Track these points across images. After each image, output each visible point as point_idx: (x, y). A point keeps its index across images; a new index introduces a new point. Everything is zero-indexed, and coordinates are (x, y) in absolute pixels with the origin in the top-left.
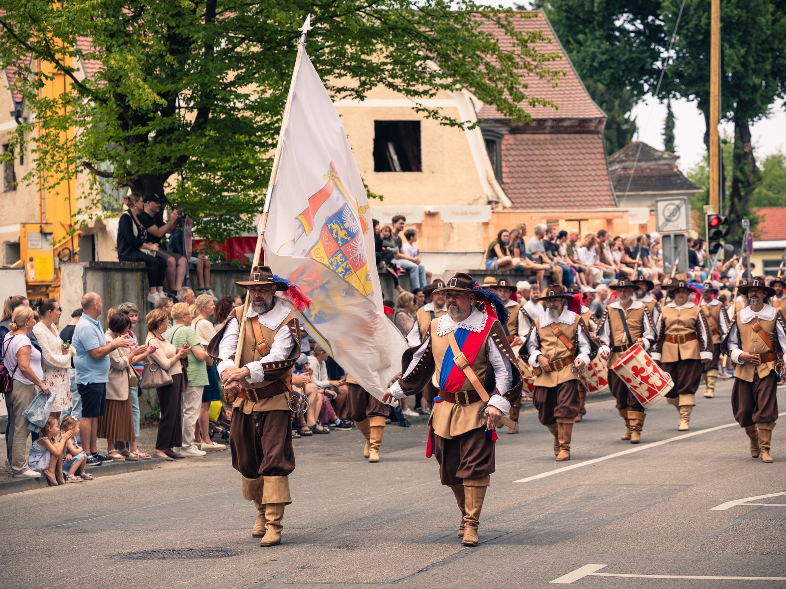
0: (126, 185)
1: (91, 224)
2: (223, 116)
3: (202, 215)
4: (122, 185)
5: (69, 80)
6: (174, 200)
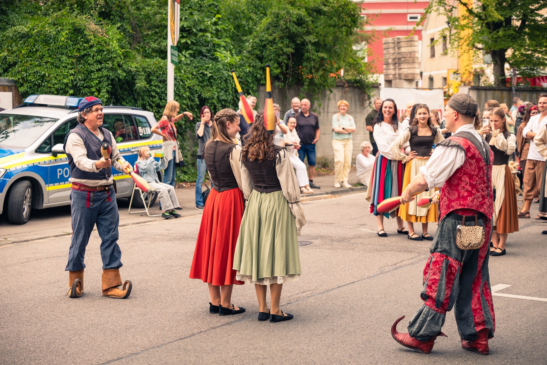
0: (489, 53)
1: (478, 70)
2: (533, 23)
3: (522, 66)
4: (487, 53)
5: (466, 8)
6: (510, 60)
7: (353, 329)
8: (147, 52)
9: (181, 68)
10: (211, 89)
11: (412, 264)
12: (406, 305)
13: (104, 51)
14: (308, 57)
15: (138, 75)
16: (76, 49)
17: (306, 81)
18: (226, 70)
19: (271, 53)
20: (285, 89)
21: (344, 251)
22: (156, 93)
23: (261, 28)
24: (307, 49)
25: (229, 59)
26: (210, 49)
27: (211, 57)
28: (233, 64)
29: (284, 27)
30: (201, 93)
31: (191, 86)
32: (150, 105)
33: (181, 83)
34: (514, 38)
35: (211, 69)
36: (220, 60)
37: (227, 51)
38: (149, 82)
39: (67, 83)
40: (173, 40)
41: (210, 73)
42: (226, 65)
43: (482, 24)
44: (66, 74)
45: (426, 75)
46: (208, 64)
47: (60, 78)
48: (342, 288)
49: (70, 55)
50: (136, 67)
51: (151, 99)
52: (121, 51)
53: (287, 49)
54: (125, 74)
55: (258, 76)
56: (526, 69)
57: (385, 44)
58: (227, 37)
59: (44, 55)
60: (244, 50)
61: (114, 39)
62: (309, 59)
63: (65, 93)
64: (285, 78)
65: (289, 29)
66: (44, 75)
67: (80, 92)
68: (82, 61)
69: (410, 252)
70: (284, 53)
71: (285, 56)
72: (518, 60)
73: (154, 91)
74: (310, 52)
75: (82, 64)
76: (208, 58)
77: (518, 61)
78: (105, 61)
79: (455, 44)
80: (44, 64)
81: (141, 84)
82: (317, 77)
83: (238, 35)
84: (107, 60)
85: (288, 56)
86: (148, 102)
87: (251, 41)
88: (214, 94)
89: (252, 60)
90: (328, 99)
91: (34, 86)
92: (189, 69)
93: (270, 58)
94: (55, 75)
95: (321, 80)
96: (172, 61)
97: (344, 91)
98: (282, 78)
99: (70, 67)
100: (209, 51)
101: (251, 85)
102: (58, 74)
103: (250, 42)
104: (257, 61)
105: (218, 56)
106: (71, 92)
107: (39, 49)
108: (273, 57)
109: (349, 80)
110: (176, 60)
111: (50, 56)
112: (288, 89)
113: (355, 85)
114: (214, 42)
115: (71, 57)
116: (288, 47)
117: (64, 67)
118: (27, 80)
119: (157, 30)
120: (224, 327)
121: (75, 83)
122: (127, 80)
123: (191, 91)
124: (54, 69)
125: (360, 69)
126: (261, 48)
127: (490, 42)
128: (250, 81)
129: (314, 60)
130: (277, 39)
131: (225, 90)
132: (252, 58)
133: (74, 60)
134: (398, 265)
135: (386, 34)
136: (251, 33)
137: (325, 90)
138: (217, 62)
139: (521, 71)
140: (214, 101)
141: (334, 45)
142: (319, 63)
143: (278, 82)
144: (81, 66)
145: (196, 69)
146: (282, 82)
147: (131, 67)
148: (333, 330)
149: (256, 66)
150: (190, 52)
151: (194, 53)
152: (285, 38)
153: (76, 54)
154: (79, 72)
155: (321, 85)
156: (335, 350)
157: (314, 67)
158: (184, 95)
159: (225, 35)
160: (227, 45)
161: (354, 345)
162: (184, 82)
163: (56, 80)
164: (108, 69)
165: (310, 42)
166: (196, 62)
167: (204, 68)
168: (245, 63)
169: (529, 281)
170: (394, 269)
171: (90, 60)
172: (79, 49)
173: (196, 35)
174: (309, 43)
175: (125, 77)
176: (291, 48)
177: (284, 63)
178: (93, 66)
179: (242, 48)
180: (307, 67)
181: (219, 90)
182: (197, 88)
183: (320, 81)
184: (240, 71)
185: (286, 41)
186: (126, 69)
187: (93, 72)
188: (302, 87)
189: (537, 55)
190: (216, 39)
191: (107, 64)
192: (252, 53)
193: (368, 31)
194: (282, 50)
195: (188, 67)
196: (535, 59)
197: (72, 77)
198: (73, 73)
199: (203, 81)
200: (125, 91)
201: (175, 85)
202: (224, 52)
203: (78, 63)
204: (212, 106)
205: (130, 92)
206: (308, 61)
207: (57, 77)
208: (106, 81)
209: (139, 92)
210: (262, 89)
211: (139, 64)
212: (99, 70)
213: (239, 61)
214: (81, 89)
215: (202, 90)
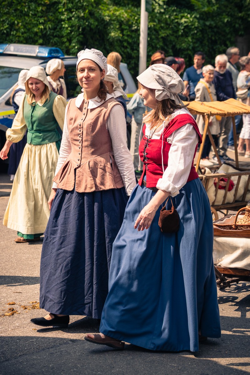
10: (186, 40)
18: (202, 19)
22: (128, 43)
27: (186, 5)
28: (209, 13)
30: (175, 43)
31: (165, 36)
33: (154, 33)
36: (196, 8)
38: (122, 31)
39: (37, 32)
42: (202, 14)
44: (35, 22)
46: (183, 13)
47: (29, 26)
51: (123, 49)
54: (96, 23)
55: (237, 26)
67: (49, 41)
68: (52, 9)
73: (126, 41)
75: (52, 12)
78: (77, 10)
81: (114, 33)
84: (78, 8)
89: (231, 8)
96: (147, 10)
99: (40, 15)
101: (229, 36)
104: (236, 9)
105: (194, 4)
110: (150, 8)
115: (41, 4)
117: (33, 15)
121: (44, 32)
122: (99, 29)
124: (23, 17)
128: (227, 30)
133: (44, 8)
140: (189, 52)
144: (51, 14)
147: (104, 15)
149: (234, 15)
153: (46, 1)
154: (49, 20)
158: (158, 46)
162: (157, 32)
163: (25, 29)
168: (223, 12)
171: (61, 8)
175: (97, 26)
181: (194, 41)
182: (172, 38)
184: (218, 21)
186: (97, 16)
187: (64, 20)
191: (78, 12)
197: (42, 27)
198: (43, 21)
201: (149, 35)
203: (48, 11)
207: (27, 25)
208: (76, 31)
209: (113, 41)
210: (240, 39)
211: (112, 12)
212: (70, 19)
213: (217, 10)
214: (51, 39)
215: (176, 40)
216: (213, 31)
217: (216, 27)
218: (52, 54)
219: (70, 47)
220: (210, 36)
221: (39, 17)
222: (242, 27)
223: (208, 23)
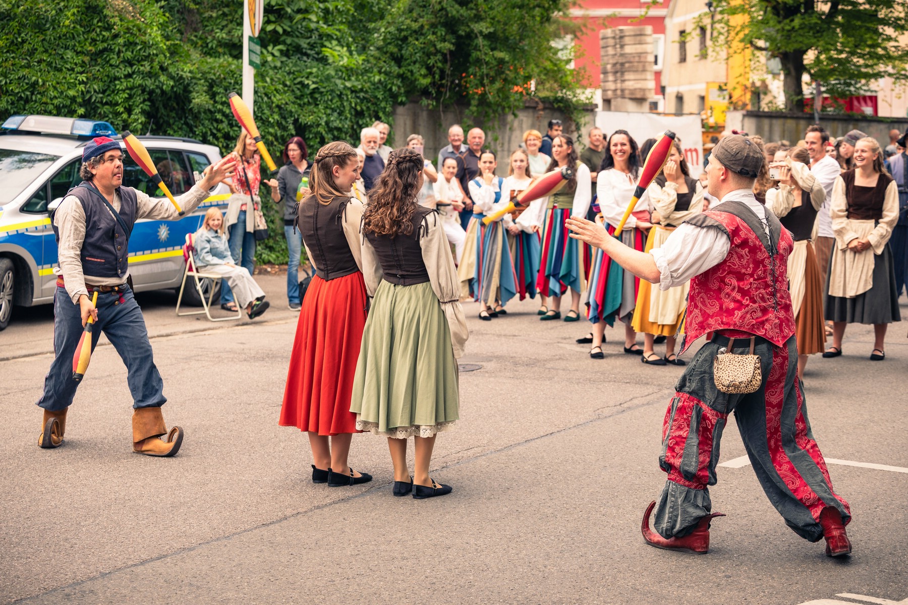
0: (777, 57)
1: (758, 84)
2: (850, 8)
3: (832, 79)
4: (773, 56)
6: (811, 68)
7: (551, 511)
8: (210, 45)
9: (265, 74)
10: (315, 110)
11: (648, 404)
12: (639, 473)
13: (136, 44)
14: (478, 58)
15: (195, 84)
16: (90, 40)
17: (474, 98)
18: (340, 78)
19: (416, 51)
20: (439, 111)
21: (536, 382)
22: (224, 114)
23: (399, 8)
24: (477, 44)
25: (346, 59)
26: (315, 43)
27: (316, 56)
28: (352, 69)
29: (438, 7)
30: (299, 115)
31: (282, 103)
32: (214, 135)
33: (265, 99)
34: (818, 32)
35: (316, 77)
36: (330, 61)
37: (343, 47)
38: (213, 96)
39: (74, 97)
40: (253, 26)
41: (314, 83)
42: (341, 71)
43: (766, 7)
44: (72, 81)
45: (671, 91)
46: (311, 68)
47: (62, 88)
48: (533, 443)
49: (79, 49)
50: (190, 72)
51: (215, 125)
52: (165, 44)
53: (443, 45)
54: (172, 83)
55: (394, 88)
56: (837, 84)
57: (603, 39)
58: (342, 23)
59: (36, 49)
60: (371, 45)
61: (155, 24)
62: (478, 61)
63: (71, 113)
64: (439, 93)
65: (446, 10)
66: (36, 82)
67: (95, 112)
68: (99, 60)
69: (646, 383)
70: (438, 51)
71: (439, 57)
72: (824, 67)
73: (220, 111)
74: (480, 51)
75: (99, 64)
76: (311, 58)
77: (825, 70)
78: (139, 62)
79: (719, 40)
80: (36, 64)
81: (200, 99)
82: (492, 92)
83: (361, 21)
84: (142, 59)
85: (444, 55)
86: (210, 129)
87: (383, 30)
88: (320, 118)
89: (385, 62)
90: (510, 129)
91: (18, 101)
92: (278, 76)
93: (415, 59)
94: (54, 82)
95: (499, 96)
96: (251, 63)
97: (536, 115)
98: (433, 92)
99: (79, 69)
100: (312, 46)
101: (383, 105)
102: (59, 81)
103: (380, 32)
104: (393, 63)
105: (327, 54)
106: (81, 111)
107: (27, 40)
108: (418, 58)
109: (544, 98)
110: (257, 60)
111: (46, 51)
112: (444, 112)
113: (556, 106)
114: (321, 31)
115: (82, 53)
116: (444, 40)
117: (68, 70)
118: (7, 91)
119: (226, 10)
120: (337, 506)
121: (87, 97)
122: (175, 92)
123: (282, 112)
124: (52, 73)
125: (564, 79)
126: (400, 43)
127: (779, 37)
128: (380, 97)
129: (487, 63)
130: (426, 27)
131: (338, 111)
132: (384, 59)
133: (87, 59)
134: (626, 405)
135: (606, 23)
136: (382, 17)
137: (504, 114)
138: (326, 65)
139: (829, 87)
140: (320, 129)
141: (521, 39)
142: (496, 68)
143: (427, 98)
144: (97, 68)
145: (291, 76)
146: (433, 99)
147: (183, 70)
148: (517, 513)
149: (390, 72)
150: (281, 47)
151: (288, 50)
152: (439, 27)
153: (90, 48)
154: (94, 79)
155: (499, 105)
156: (522, 546)
157: (487, 75)
158: (270, 119)
159: (340, 19)
160: (342, 37)
161: (552, 538)
162: (269, 98)
163: (55, 92)
164: (143, 74)
165: (481, 32)
166: (291, 65)
167: (304, 74)
168: (372, 68)
169: (841, 434)
170: (618, 413)
171: (113, 58)
172: (94, 40)
173: (291, 18)
174: (478, 35)
175: (172, 87)
176: (449, 42)
177: (438, 67)
178: (117, 69)
179: (367, 42)
180: (475, 76)
181: (329, 111)
182: (293, 108)
183: (497, 99)
184: (365, 81)
185: (442, 31)
186: (173, 74)
187: (119, 79)
188: (468, 108)
189: (855, 60)
190: (325, 26)
191: (142, 65)
192: (385, 50)
193: (576, 18)
194: (435, 46)
195: (276, 73)
196: (853, 67)
197: (82, 87)
198: (85, 79)
199: (302, 96)
200: (171, 111)
201: (255, 102)
202: (338, 48)
203: (93, 63)
204: (316, 138)
205: (180, 112)
206: (478, 65)
207: (58, 86)
208: (139, 95)
209: (199, 112)
210: (400, 110)
211: (196, 66)
212: (129, 76)
213: (362, 64)
214: (98, 108)
215: (300, 111)
216: (358, 97)
217: (361, 90)
218: (97, 132)
219: (130, 121)
220: (353, 105)
221: (78, 73)
222: (402, 90)
223: (348, 84)
